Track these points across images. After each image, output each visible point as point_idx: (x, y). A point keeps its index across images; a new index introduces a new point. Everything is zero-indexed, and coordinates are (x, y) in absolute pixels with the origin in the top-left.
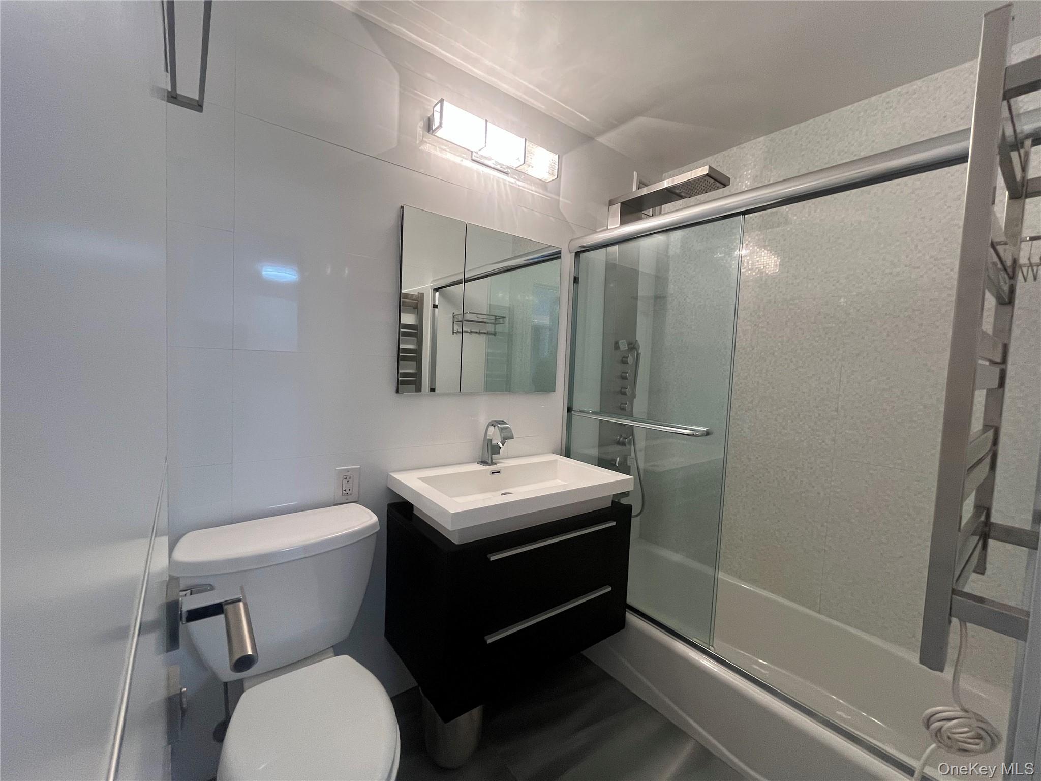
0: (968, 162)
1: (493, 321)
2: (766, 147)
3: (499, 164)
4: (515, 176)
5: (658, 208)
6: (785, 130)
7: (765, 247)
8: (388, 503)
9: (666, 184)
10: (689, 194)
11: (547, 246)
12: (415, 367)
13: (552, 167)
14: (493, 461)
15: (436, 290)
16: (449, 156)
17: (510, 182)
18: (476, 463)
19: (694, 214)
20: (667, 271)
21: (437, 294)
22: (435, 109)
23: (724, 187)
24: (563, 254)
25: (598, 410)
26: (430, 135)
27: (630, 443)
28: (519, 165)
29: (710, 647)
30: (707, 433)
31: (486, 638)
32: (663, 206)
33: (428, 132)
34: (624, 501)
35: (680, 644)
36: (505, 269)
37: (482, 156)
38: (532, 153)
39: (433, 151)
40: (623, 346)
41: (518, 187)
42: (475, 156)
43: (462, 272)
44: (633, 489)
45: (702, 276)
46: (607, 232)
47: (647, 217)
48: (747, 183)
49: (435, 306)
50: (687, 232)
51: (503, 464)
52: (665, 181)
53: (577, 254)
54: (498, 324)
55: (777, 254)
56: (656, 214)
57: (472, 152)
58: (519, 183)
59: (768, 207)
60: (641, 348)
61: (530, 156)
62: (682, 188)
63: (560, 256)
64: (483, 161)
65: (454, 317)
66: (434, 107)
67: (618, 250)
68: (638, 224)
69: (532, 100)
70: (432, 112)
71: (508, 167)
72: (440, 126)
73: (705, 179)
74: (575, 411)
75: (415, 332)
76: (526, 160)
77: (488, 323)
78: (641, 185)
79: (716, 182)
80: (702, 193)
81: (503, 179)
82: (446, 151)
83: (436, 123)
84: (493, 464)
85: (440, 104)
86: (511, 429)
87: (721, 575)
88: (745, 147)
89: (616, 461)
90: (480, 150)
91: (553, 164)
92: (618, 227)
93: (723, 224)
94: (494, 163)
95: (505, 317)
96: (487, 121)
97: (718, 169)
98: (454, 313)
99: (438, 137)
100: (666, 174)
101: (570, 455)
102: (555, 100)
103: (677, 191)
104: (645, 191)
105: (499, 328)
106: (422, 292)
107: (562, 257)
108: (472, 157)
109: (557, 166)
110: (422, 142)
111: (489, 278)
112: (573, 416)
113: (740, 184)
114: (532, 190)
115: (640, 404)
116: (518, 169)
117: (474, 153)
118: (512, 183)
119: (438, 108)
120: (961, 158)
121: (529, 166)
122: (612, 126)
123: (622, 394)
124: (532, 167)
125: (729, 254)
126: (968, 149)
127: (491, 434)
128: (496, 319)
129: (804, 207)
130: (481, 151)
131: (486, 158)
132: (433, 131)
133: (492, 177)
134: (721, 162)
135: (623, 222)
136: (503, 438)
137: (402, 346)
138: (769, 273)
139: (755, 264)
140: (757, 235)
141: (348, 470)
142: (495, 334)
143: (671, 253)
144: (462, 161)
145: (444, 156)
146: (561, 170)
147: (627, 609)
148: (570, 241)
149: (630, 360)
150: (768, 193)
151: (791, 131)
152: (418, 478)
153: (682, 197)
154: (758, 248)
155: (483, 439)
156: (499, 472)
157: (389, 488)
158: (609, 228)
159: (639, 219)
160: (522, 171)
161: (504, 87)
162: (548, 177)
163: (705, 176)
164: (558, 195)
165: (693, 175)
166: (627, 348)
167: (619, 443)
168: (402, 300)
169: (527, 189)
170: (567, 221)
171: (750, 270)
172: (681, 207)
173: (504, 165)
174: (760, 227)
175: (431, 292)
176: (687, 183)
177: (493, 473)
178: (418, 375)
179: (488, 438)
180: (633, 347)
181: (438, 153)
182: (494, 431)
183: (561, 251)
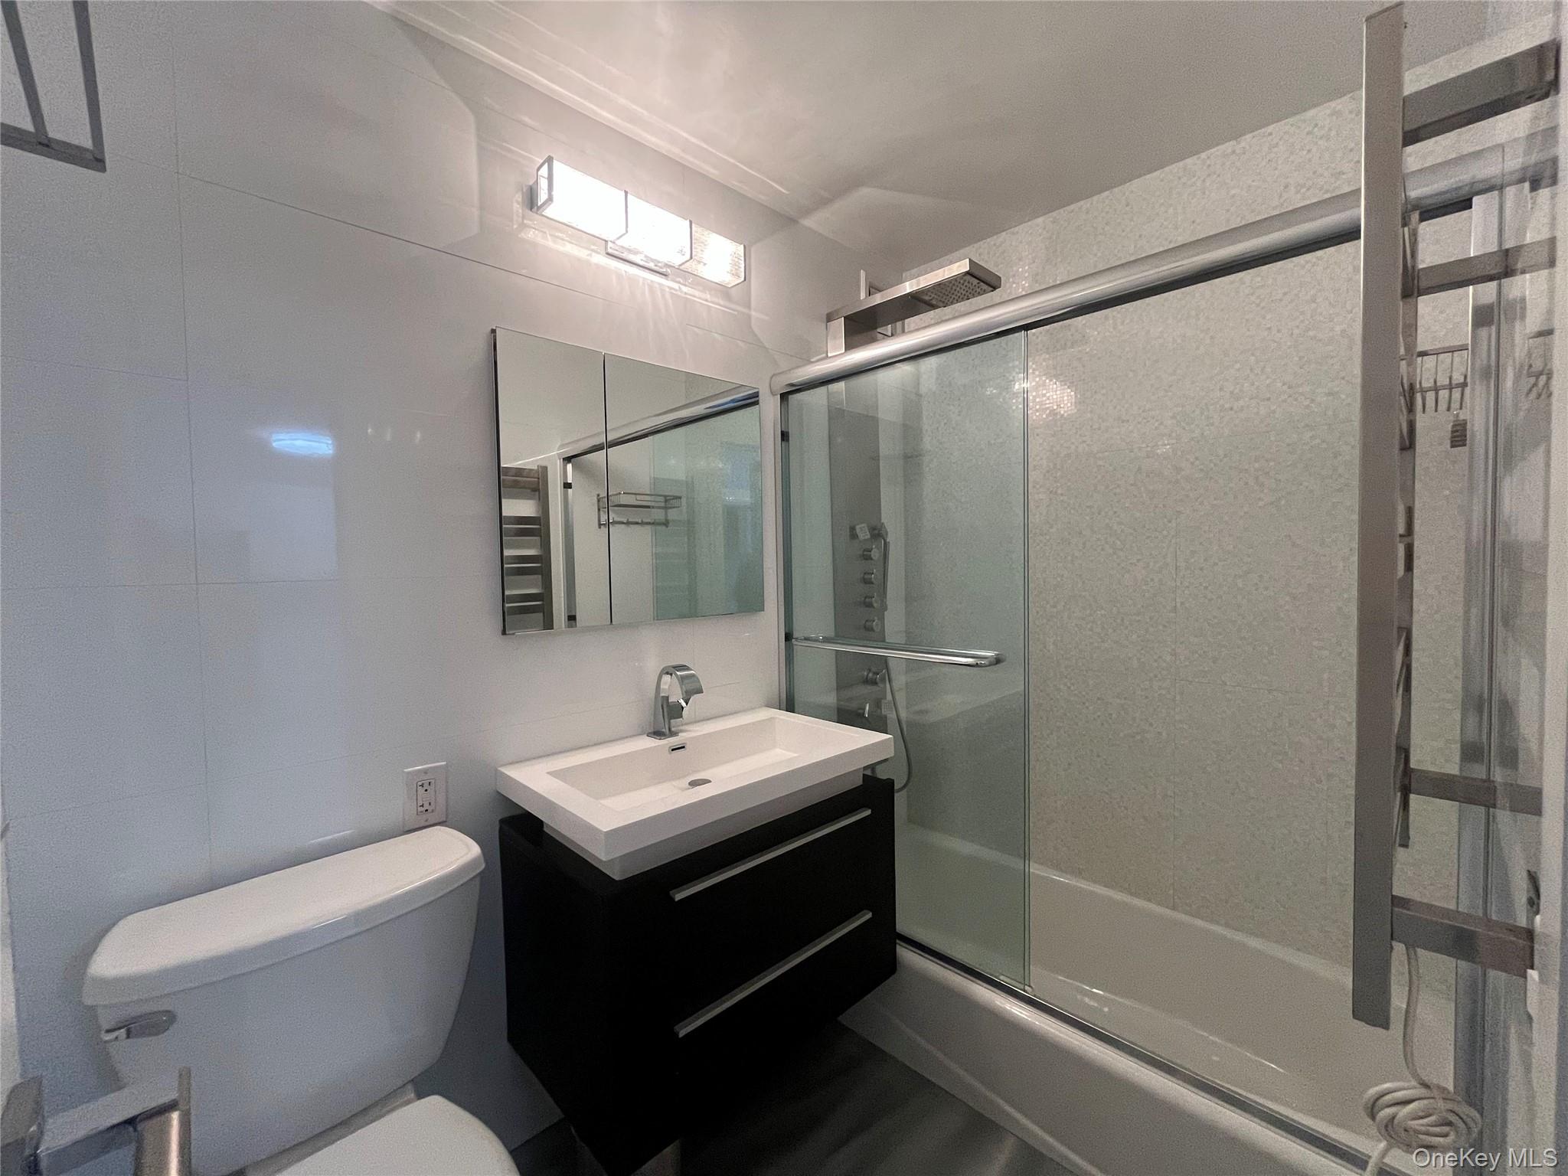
0: (1360, 238)
1: (663, 504)
2: (1047, 232)
3: (653, 260)
4: (678, 279)
5: (899, 324)
6: (1072, 207)
7: (1056, 376)
8: (500, 818)
9: (908, 287)
10: (943, 302)
11: (734, 386)
12: (540, 583)
13: (735, 264)
14: (673, 729)
15: (568, 459)
16: (570, 249)
17: (671, 288)
18: (645, 736)
19: (952, 331)
20: (919, 417)
21: (569, 467)
22: (539, 173)
23: (992, 291)
24: (761, 398)
25: (831, 633)
26: (535, 214)
27: (883, 680)
28: (684, 261)
29: (1027, 988)
30: (998, 661)
31: (676, 1028)
32: (907, 321)
33: (531, 210)
34: (882, 774)
35: (981, 987)
36: (675, 423)
37: (622, 247)
38: (702, 243)
39: (540, 240)
40: (863, 533)
41: (683, 295)
42: (611, 248)
43: (603, 432)
44: (892, 755)
45: (970, 422)
46: (826, 361)
47: (884, 338)
48: (1024, 285)
49: (567, 486)
50: (945, 358)
51: (691, 733)
52: (907, 284)
53: (784, 397)
54: (671, 508)
55: (1072, 385)
56: (898, 332)
57: (606, 241)
58: (685, 289)
59: (1057, 318)
60: (889, 535)
61: (700, 248)
62: (932, 293)
63: (758, 401)
64: (625, 255)
65: (599, 501)
66: (538, 169)
67: (846, 388)
68: (873, 349)
69: (697, 162)
70: (535, 179)
71: (667, 266)
72: (550, 199)
73: (965, 278)
74: (796, 639)
75: (536, 528)
76: (694, 253)
77: (653, 507)
78: (872, 289)
79: (982, 283)
80: (963, 300)
81: (659, 284)
82: (563, 240)
83: (543, 196)
84: (672, 734)
85: (547, 164)
86: (698, 678)
87: (1035, 869)
88: (1017, 232)
89: (864, 709)
90: (618, 238)
91: (736, 260)
92: (842, 354)
93: (994, 345)
94: (644, 259)
95: (680, 498)
96: (626, 193)
97: (981, 263)
98: (598, 495)
99: (548, 218)
100: (908, 273)
101: (794, 706)
102: (732, 161)
103: (927, 298)
104: (878, 299)
105: (673, 514)
106: (544, 464)
107: (760, 401)
108: (606, 248)
109: (743, 262)
110: (523, 226)
111: (651, 438)
112: (795, 647)
113: (1014, 285)
114: (706, 300)
115: (894, 621)
116: (682, 267)
117: (609, 243)
118: (676, 290)
119: (544, 171)
120: (1349, 234)
121: (699, 262)
122: (824, 202)
123: (867, 606)
124: (705, 264)
125: (1007, 389)
126: (1359, 220)
127: (667, 687)
128: (666, 501)
129: (1106, 318)
130: (621, 239)
131: (630, 251)
132: (539, 208)
133: (641, 280)
134: (988, 254)
135: (850, 346)
136: (686, 692)
137: (507, 553)
138: (1066, 414)
139: (1044, 403)
140: (1044, 360)
141: (426, 772)
142: (666, 523)
143: (923, 390)
144: (590, 255)
145: (561, 248)
146: (750, 265)
147: (898, 941)
148: (771, 378)
149: (876, 554)
150: (1052, 299)
151: (1081, 208)
152: (548, 773)
153: (934, 307)
154: (1047, 378)
155: (654, 696)
156: (683, 747)
157: (498, 792)
158: (829, 355)
159: (873, 340)
160: (690, 270)
161: (651, 140)
162: (730, 280)
163: (964, 276)
164: (749, 307)
165: (946, 273)
166: (869, 536)
167: (867, 681)
168: (502, 477)
169: (700, 298)
170: (765, 347)
171: (1037, 411)
172: (933, 322)
173: (659, 262)
174: (1047, 349)
175: (559, 463)
176: (939, 285)
177: (673, 750)
178: (545, 597)
179: (662, 695)
180: (878, 533)
181: (550, 243)
182: (671, 682)
183: (758, 392)
